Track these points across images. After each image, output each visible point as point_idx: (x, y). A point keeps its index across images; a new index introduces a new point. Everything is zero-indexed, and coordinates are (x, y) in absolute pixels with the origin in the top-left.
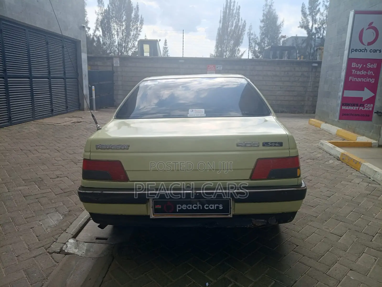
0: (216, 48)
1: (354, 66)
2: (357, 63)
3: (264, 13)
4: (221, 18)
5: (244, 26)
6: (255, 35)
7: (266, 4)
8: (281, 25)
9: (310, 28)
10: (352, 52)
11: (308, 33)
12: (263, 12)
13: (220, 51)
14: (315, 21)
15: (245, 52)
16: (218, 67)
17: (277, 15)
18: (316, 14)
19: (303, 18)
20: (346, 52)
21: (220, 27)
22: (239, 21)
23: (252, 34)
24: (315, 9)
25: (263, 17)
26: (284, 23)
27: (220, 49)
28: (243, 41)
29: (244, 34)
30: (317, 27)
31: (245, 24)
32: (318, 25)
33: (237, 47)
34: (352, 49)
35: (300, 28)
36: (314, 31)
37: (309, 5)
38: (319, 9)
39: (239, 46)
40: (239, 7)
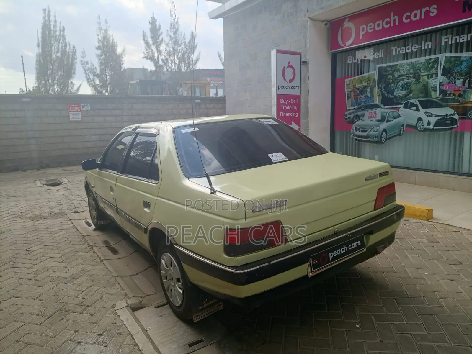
0: (37, 80)
1: (282, 102)
2: (284, 99)
3: (99, 39)
4: (38, 40)
5: (74, 53)
6: (93, 65)
7: (99, 27)
8: (122, 55)
9: (157, 60)
10: (279, 89)
11: (155, 65)
12: (97, 37)
13: (43, 84)
14: (159, 52)
15: (80, 85)
16: (84, 107)
17: (116, 43)
18: (160, 44)
19: (146, 47)
20: (274, 89)
21: (39, 53)
22: (66, 46)
23: (87, 63)
24: (158, 39)
25: (99, 43)
26: (125, 52)
27: (43, 82)
28: (76, 72)
29: (76, 62)
30: (164, 59)
31: (74, 50)
32: (165, 56)
33: (69, 80)
34: (279, 86)
35: (145, 59)
36: (161, 62)
37: (151, 33)
38: (162, 39)
39: (72, 79)
40: (63, 27)
